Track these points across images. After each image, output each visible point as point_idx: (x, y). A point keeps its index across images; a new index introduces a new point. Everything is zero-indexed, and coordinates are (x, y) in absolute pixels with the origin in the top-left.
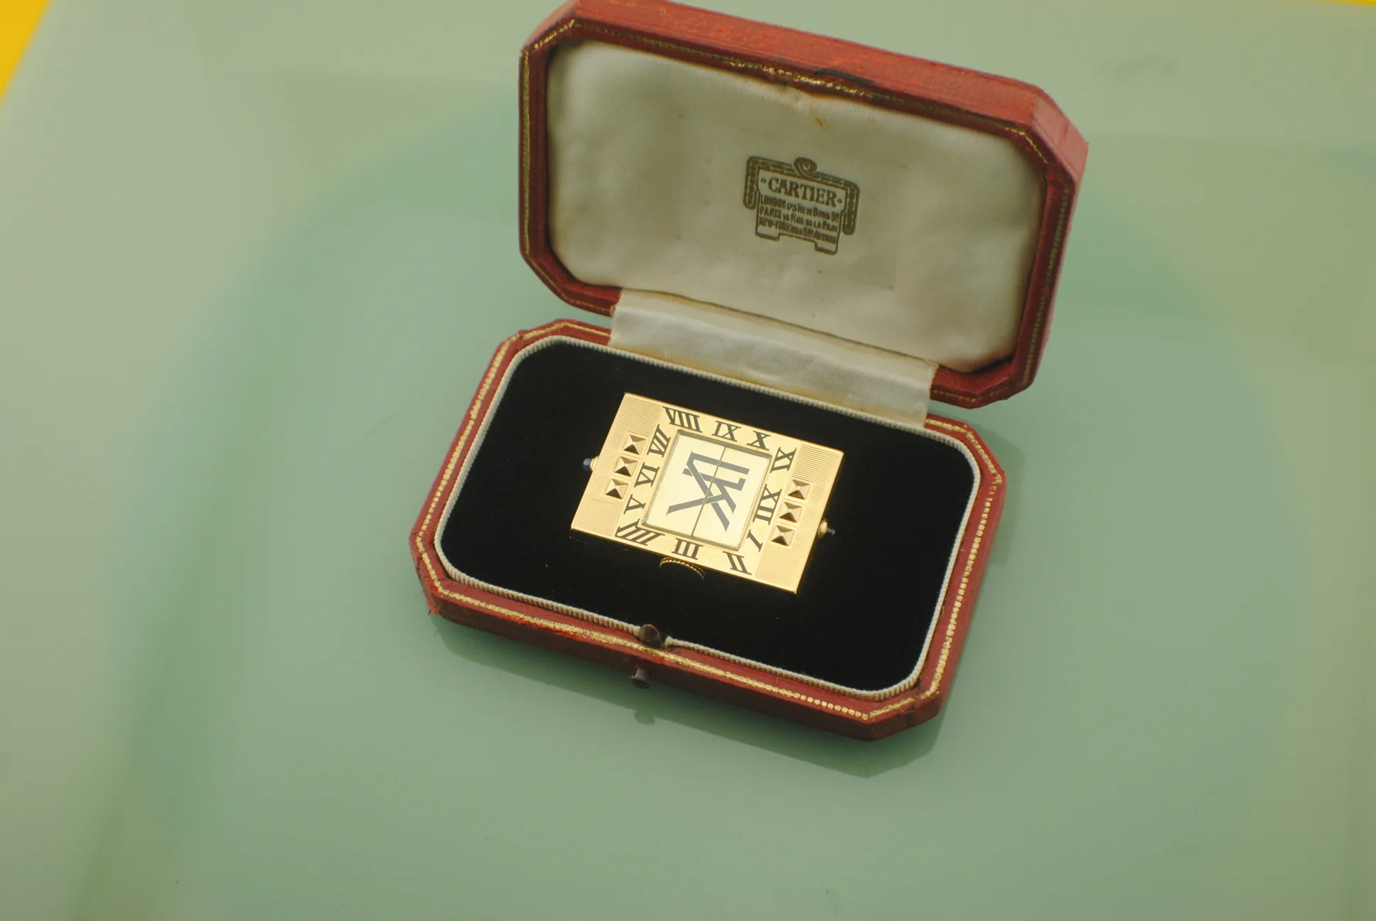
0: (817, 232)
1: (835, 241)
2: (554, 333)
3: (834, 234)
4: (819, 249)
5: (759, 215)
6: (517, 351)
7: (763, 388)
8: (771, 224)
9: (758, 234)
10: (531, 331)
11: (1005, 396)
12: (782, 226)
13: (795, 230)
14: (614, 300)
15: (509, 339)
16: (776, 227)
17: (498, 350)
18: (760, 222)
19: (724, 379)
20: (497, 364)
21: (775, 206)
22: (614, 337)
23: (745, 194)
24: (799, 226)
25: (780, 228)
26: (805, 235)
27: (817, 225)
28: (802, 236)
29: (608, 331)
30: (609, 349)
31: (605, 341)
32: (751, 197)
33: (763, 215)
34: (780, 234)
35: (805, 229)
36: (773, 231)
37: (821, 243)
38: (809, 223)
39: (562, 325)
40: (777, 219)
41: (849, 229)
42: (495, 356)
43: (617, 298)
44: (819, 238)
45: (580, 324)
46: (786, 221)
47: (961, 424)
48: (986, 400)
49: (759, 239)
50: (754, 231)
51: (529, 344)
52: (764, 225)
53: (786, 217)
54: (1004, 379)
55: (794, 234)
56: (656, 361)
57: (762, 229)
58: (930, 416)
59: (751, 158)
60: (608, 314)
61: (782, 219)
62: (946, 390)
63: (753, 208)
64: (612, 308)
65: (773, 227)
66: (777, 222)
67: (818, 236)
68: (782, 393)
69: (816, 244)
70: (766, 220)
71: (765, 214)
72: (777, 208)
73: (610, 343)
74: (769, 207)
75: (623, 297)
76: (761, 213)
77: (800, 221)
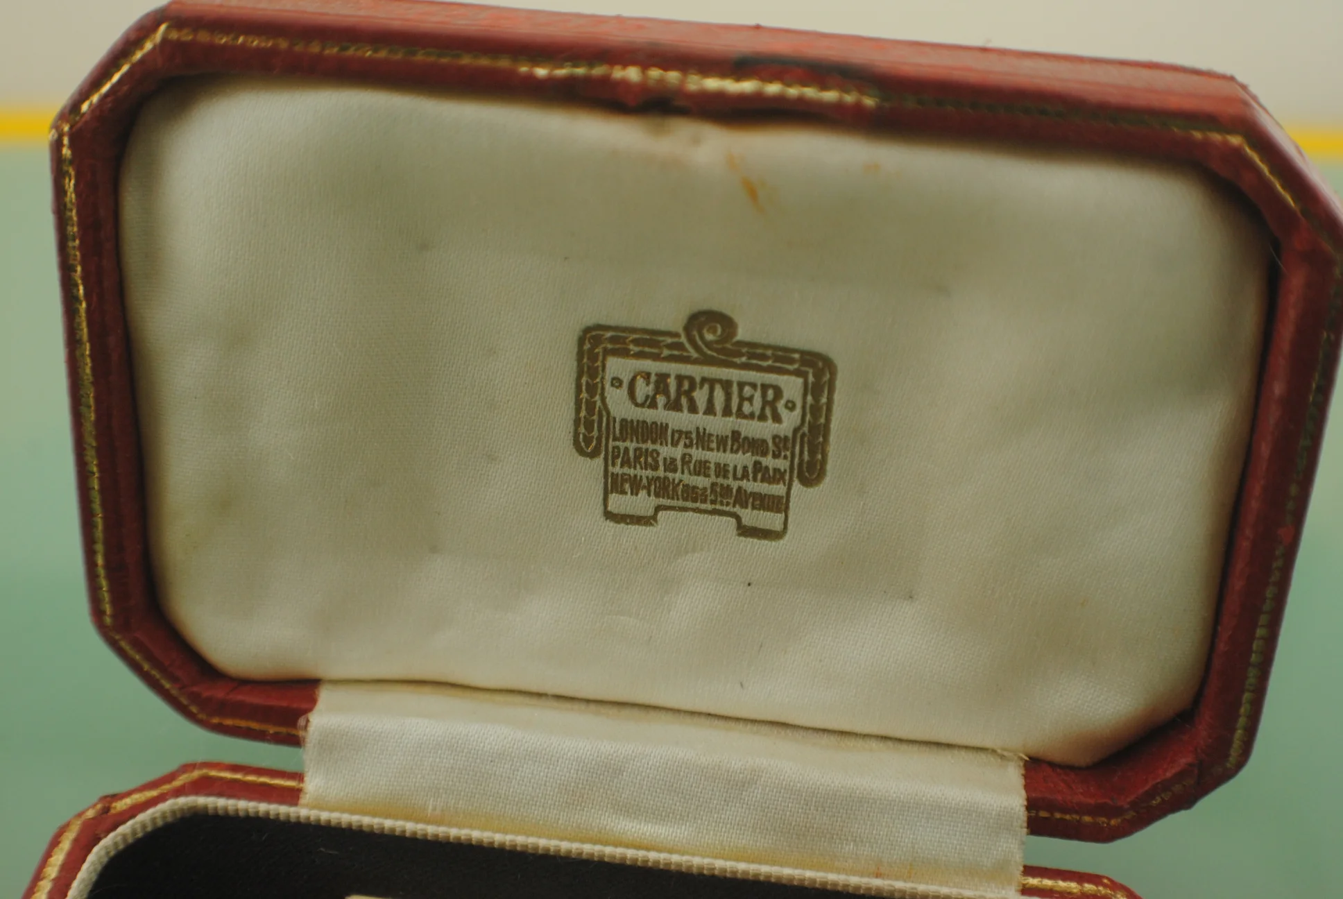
0: (740, 488)
1: (779, 505)
2: (178, 792)
3: (778, 489)
4: (745, 531)
5: (610, 468)
6: (97, 840)
7: (653, 856)
8: (636, 485)
9: (609, 515)
10: (128, 794)
11: (1185, 801)
12: (662, 488)
13: (692, 494)
14: (304, 706)
15: (80, 815)
16: (649, 495)
17: (55, 842)
18: (613, 485)
19: (565, 846)
20: (52, 871)
21: (644, 441)
22: (312, 785)
23: (577, 422)
24: (701, 482)
25: (657, 495)
26: (713, 502)
27: (739, 473)
28: (708, 506)
29: (299, 776)
30: (302, 812)
31: (292, 796)
32: (589, 426)
33: (617, 469)
34: (658, 509)
35: (713, 485)
36: (642, 503)
37: (750, 516)
38: (722, 470)
39: (196, 774)
40: (650, 473)
41: (812, 473)
42: (48, 855)
43: (313, 701)
44: (744, 505)
45: (235, 768)
46: (670, 475)
47: (1095, 879)
48: (1144, 816)
49: (611, 524)
50: (600, 509)
51: (124, 822)
52: (623, 492)
53: (671, 465)
54: (1184, 761)
55: (689, 504)
56: (410, 827)
57: (618, 503)
58: (1029, 871)
59: (587, 330)
60: (295, 741)
61: (661, 473)
62: (1051, 806)
63: (593, 455)
64: (301, 722)
65: (643, 493)
66: (650, 481)
67: (743, 499)
68: (698, 862)
69: (738, 519)
70: (625, 478)
71: (622, 466)
72: (650, 446)
73: (305, 799)
74: (632, 445)
75: (325, 696)
76: (614, 464)
77: (701, 468)
